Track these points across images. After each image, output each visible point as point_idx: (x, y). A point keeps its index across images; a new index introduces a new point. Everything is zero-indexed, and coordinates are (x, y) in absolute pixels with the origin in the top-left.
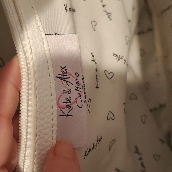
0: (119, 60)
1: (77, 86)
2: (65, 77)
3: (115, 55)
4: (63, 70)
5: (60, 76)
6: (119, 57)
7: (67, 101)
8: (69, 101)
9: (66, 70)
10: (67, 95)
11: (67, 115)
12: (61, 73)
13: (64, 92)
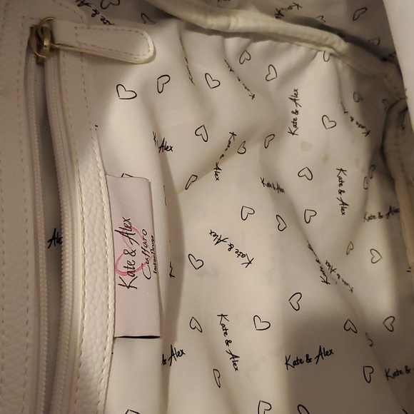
0: (217, 243)
1: (144, 247)
2: (128, 232)
3: (213, 234)
4: (126, 222)
5: (121, 230)
6: (219, 237)
7: (129, 266)
8: (131, 267)
9: (130, 223)
10: (129, 258)
11: (129, 286)
12: (123, 227)
13: (126, 252)
